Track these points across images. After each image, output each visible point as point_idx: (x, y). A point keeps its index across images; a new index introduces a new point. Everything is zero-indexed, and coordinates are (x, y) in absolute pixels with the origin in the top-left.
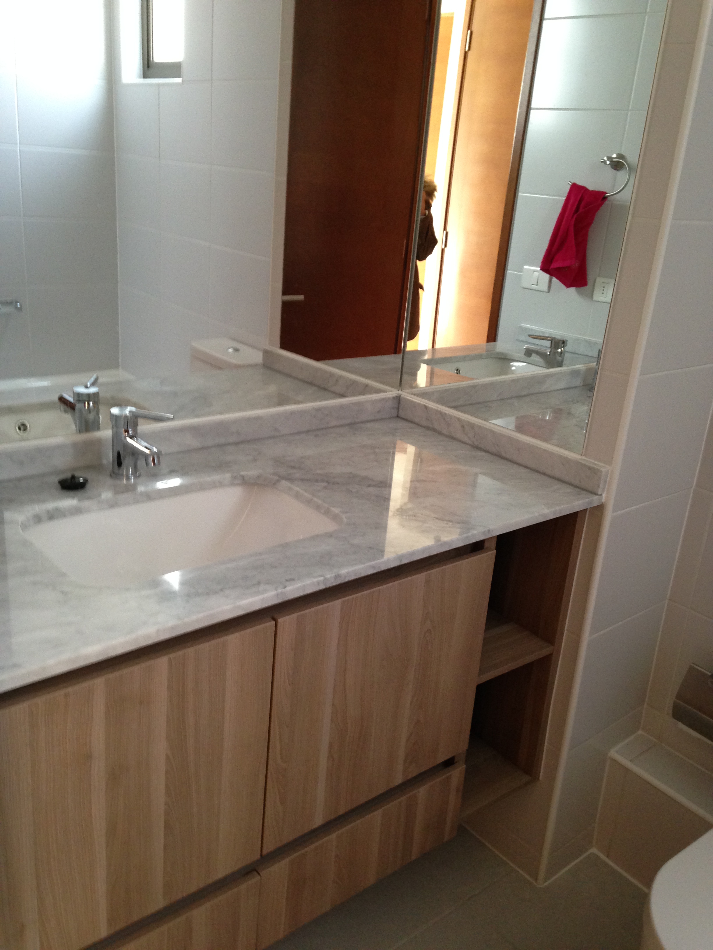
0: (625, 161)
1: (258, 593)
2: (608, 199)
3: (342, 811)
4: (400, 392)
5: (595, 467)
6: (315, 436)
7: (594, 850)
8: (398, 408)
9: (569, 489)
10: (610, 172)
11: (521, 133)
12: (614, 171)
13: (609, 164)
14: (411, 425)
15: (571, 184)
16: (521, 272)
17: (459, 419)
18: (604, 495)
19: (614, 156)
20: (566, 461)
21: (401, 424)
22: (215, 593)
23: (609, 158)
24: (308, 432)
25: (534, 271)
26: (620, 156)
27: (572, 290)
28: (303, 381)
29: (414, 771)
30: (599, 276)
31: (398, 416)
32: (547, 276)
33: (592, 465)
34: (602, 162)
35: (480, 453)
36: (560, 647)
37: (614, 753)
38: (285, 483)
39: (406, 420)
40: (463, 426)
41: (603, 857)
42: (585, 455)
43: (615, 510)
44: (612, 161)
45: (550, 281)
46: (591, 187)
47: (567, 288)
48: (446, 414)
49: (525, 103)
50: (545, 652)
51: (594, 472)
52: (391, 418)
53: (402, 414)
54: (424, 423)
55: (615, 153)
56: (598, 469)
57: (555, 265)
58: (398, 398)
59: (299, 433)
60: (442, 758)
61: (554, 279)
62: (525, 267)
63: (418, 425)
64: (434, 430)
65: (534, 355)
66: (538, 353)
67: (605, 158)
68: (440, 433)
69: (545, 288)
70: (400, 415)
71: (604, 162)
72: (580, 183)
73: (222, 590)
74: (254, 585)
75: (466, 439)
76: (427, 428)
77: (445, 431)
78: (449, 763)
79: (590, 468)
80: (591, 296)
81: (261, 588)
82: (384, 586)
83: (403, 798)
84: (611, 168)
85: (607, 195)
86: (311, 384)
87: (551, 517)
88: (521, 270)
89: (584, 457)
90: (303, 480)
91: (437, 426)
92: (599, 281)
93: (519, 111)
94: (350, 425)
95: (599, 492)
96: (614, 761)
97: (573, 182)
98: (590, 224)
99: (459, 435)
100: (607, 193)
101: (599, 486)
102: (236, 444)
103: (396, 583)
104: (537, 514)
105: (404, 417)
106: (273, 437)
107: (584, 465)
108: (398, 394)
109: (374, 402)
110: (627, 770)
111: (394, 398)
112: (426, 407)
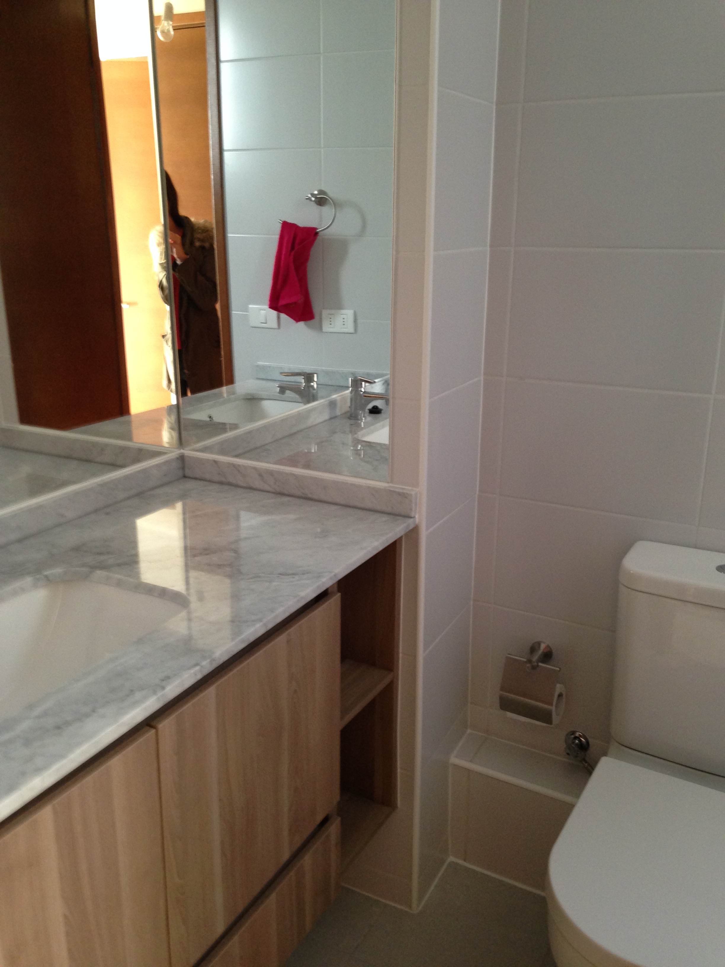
0: (326, 196)
1: (135, 704)
2: (320, 234)
3: (240, 909)
4: (182, 451)
5: (405, 491)
6: (107, 514)
7: (451, 859)
8: (183, 468)
9: (385, 518)
10: (315, 208)
11: (219, 175)
12: (319, 207)
13: (314, 201)
14: (202, 483)
15: (282, 222)
16: (247, 312)
17: (255, 469)
18: (417, 516)
19: (316, 192)
20: (375, 491)
21: (190, 485)
22: (87, 715)
23: (313, 195)
24: (96, 511)
25: (260, 310)
26: (321, 192)
27: (301, 324)
28: (59, 456)
29: (298, 841)
30: (324, 308)
31: (185, 477)
32: (274, 313)
33: (401, 491)
34: (307, 199)
35: (286, 499)
36: (398, 672)
37: (454, 760)
38: (99, 573)
39: (196, 479)
40: (260, 475)
41: (461, 862)
42: (392, 482)
43: (427, 529)
44: (316, 198)
45: (279, 318)
46: (301, 223)
47: (297, 323)
48: (239, 466)
49: (217, 146)
50: (386, 681)
51: (404, 496)
52: (178, 480)
53: (188, 473)
54: (216, 478)
55: (316, 190)
56: (407, 493)
57: (282, 302)
58: (182, 458)
59: (87, 514)
60: (319, 818)
61: (283, 316)
62: (250, 306)
63: (210, 481)
64: (230, 484)
65: (288, 392)
66: (292, 389)
67: (310, 196)
68: (237, 486)
69: (275, 325)
70: (187, 475)
71: (309, 199)
72: (290, 221)
73: (94, 711)
74: (128, 696)
75: (267, 488)
76: (221, 483)
77: (241, 484)
78: (325, 821)
79: (399, 494)
80: (320, 328)
81: (138, 695)
82: (252, 658)
83: (292, 873)
84: (316, 205)
85: (318, 230)
86: (69, 457)
87: (381, 548)
88: (246, 310)
89: (391, 485)
90: (119, 565)
91: (231, 480)
92: (325, 313)
93: (212, 153)
94: (139, 495)
95: (413, 515)
96: (455, 766)
97: (284, 219)
98: (307, 259)
99: (257, 484)
100: (317, 229)
101: (411, 509)
102: (20, 541)
103: (261, 652)
104: (370, 548)
105: (191, 476)
106: (59, 525)
107: (394, 492)
108: (181, 453)
109: (158, 466)
110: (469, 771)
111: (177, 458)
112: (215, 462)
